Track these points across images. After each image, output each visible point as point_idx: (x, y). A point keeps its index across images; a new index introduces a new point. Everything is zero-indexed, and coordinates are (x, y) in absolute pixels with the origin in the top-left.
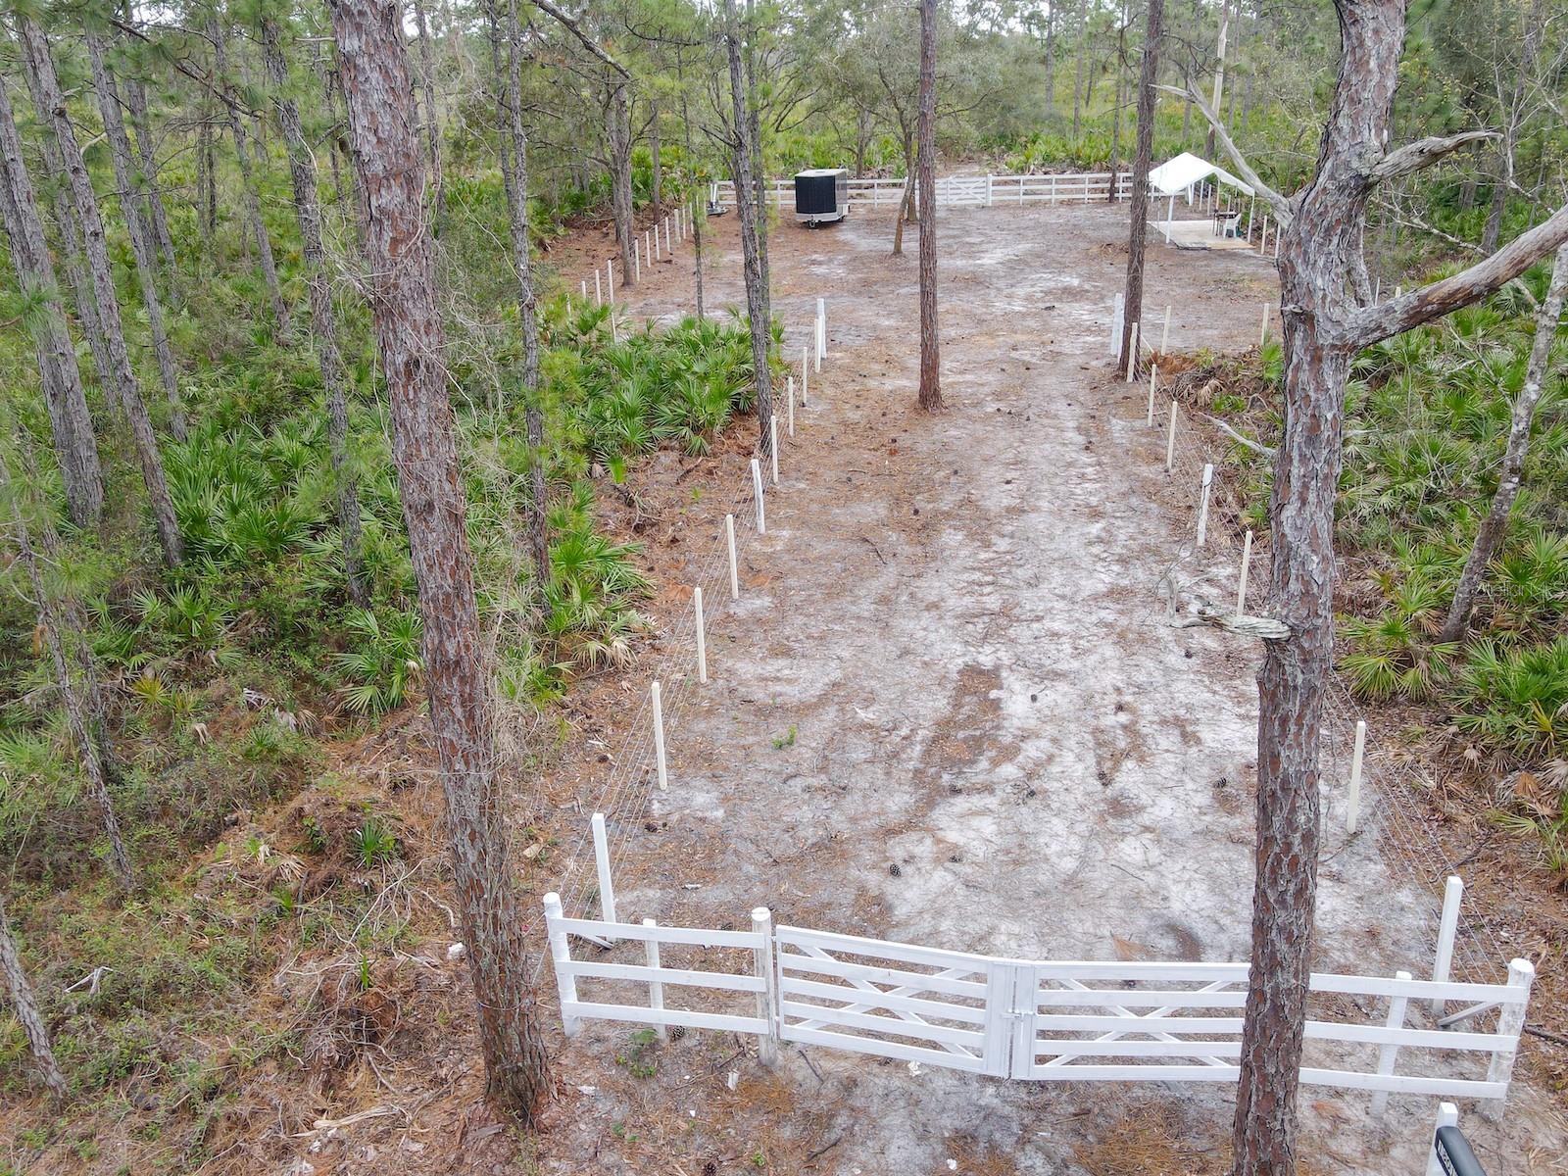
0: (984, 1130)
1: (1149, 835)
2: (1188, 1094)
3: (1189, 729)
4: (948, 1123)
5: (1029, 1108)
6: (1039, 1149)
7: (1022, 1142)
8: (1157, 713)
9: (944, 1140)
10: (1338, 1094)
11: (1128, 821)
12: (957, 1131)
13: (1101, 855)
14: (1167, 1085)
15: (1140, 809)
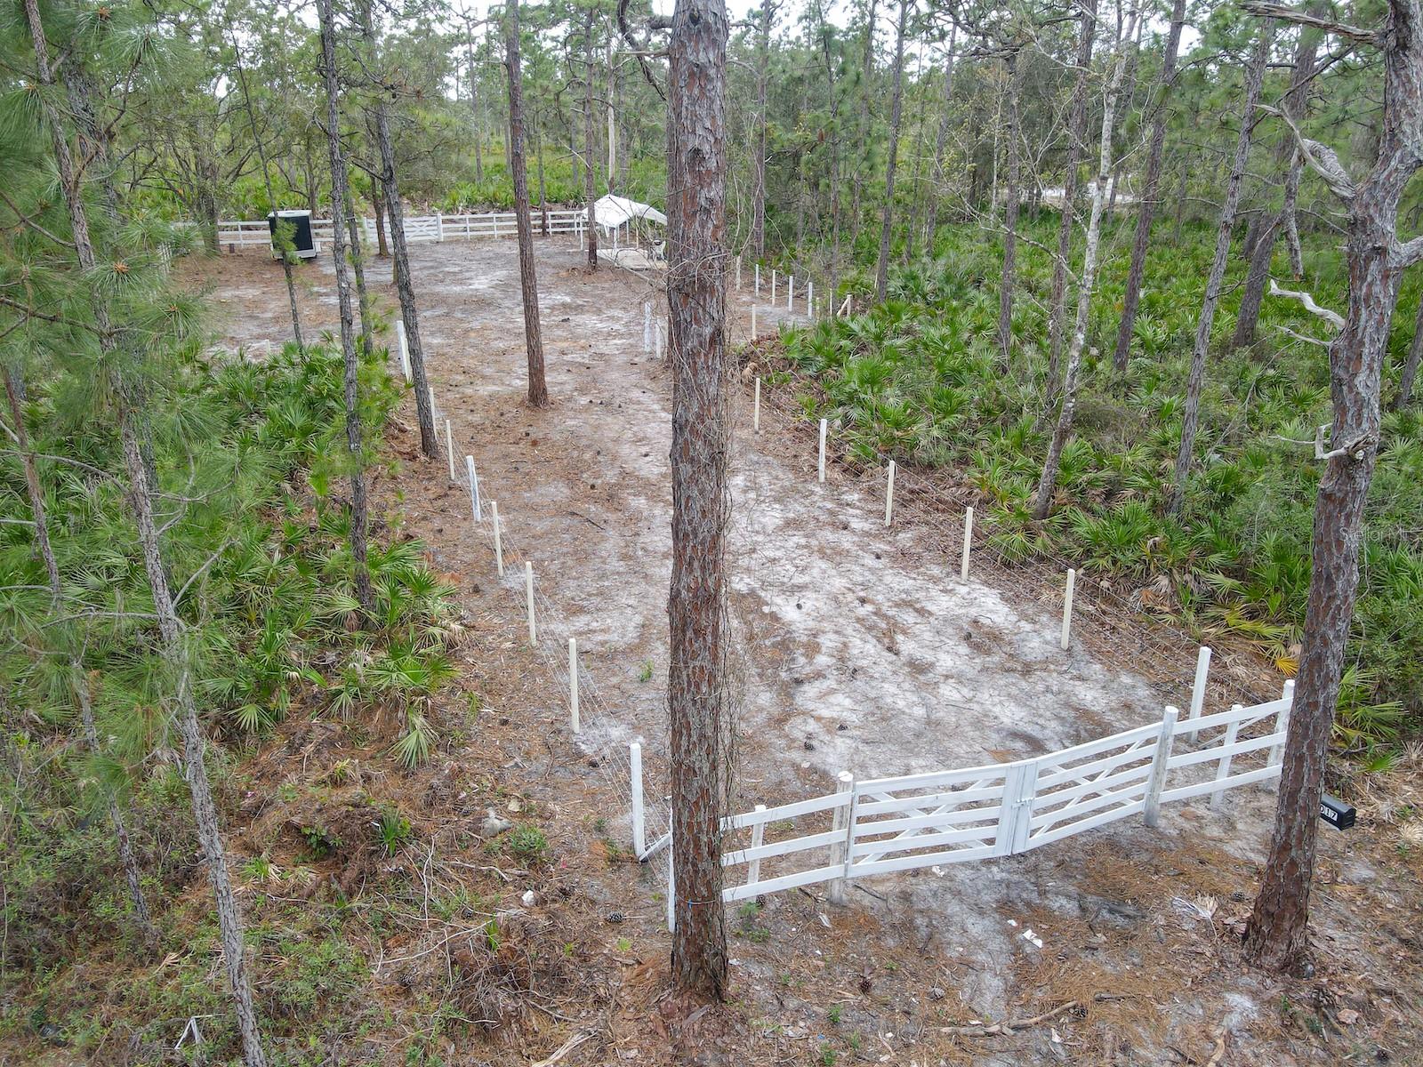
0: (1013, 894)
1: (951, 681)
2: (1112, 831)
3: (918, 606)
4: (988, 898)
5: (1028, 872)
6: (1057, 894)
7: (1043, 893)
8: (889, 600)
9: (996, 910)
10: (1186, 804)
11: (931, 675)
12: (998, 901)
13: (934, 701)
14: (1097, 829)
15: (932, 665)
